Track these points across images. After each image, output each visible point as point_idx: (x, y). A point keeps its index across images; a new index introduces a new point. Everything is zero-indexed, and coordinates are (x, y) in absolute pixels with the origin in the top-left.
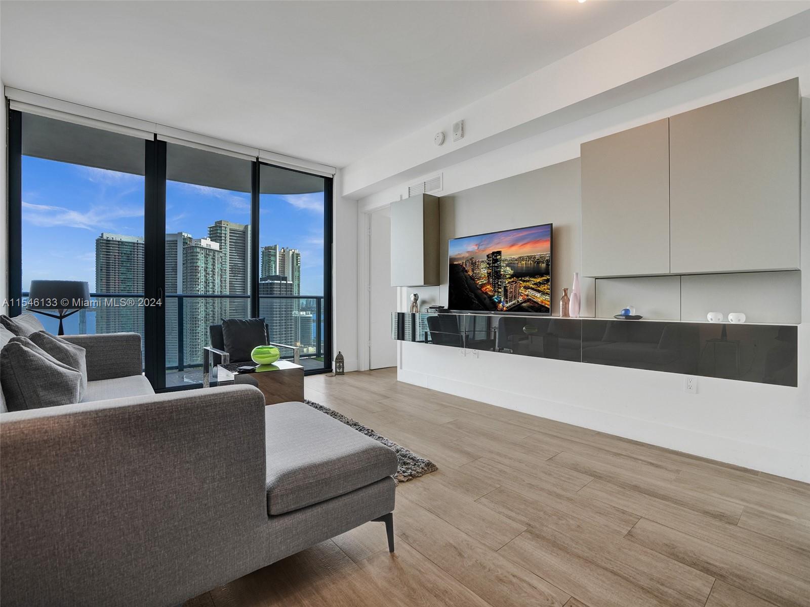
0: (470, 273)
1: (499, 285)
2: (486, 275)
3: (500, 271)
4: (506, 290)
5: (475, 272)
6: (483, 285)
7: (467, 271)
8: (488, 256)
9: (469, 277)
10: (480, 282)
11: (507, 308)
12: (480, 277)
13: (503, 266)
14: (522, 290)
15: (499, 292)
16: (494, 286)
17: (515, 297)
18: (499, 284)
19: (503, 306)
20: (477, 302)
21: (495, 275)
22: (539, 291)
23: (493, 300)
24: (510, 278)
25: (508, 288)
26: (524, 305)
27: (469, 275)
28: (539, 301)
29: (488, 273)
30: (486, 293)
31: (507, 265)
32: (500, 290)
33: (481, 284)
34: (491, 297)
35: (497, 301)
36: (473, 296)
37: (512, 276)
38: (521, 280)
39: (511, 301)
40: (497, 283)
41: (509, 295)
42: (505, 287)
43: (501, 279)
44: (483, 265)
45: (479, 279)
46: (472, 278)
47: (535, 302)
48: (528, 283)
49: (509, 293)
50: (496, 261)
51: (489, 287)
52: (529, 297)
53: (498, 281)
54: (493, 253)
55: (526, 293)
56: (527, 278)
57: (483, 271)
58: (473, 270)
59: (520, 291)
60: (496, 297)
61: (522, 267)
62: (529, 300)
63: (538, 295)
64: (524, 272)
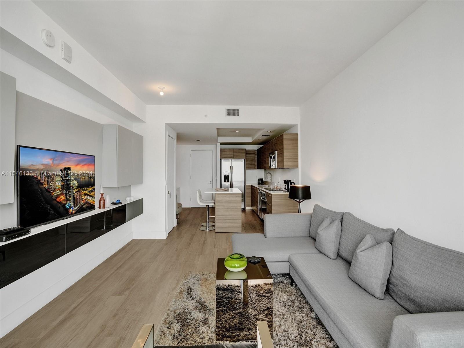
0: (46, 186)
1: (69, 195)
2: (60, 187)
3: (70, 184)
4: (74, 198)
5: (50, 184)
6: (58, 196)
7: (42, 184)
8: (61, 170)
9: (44, 189)
10: (55, 194)
11: (75, 211)
12: (55, 189)
13: (72, 180)
14: (83, 196)
15: (70, 200)
16: (66, 196)
17: (79, 202)
18: (70, 193)
19: (73, 210)
20: (53, 212)
21: (67, 186)
22: (90, 196)
23: (66, 207)
24: (76, 189)
25: (76, 196)
26: (84, 206)
27: (44, 187)
28: (90, 202)
29: (61, 186)
30: (61, 203)
31: (75, 179)
32: (70, 199)
33: (56, 195)
34: (64, 205)
35: (68, 207)
36: (49, 208)
37: (78, 187)
38: (82, 190)
39: (77, 205)
40: (69, 193)
41: (76, 201)
42: (74, 196)
43: (71, 190)
44: (57, 179)
45: (54, 191)
46: (48, 191)
47: (90, 203)
48: (86, 192)
49: (76, 200)
50: (67, 175)
51: (62, 197)
52: (87, 201)
53: (69, 192)
54: (65, 169)
55: (85, 198)
56: (85, 189)
57: (58, 184)
58: (48, 183)
59: (82, 197)
60: (68, 204)
61: (83, 181)
62: (86, 203)
63: (90, 198)
64: (84, 184)
